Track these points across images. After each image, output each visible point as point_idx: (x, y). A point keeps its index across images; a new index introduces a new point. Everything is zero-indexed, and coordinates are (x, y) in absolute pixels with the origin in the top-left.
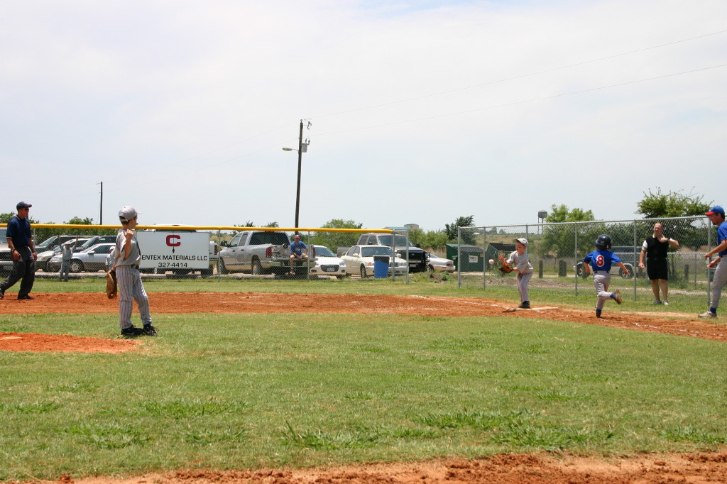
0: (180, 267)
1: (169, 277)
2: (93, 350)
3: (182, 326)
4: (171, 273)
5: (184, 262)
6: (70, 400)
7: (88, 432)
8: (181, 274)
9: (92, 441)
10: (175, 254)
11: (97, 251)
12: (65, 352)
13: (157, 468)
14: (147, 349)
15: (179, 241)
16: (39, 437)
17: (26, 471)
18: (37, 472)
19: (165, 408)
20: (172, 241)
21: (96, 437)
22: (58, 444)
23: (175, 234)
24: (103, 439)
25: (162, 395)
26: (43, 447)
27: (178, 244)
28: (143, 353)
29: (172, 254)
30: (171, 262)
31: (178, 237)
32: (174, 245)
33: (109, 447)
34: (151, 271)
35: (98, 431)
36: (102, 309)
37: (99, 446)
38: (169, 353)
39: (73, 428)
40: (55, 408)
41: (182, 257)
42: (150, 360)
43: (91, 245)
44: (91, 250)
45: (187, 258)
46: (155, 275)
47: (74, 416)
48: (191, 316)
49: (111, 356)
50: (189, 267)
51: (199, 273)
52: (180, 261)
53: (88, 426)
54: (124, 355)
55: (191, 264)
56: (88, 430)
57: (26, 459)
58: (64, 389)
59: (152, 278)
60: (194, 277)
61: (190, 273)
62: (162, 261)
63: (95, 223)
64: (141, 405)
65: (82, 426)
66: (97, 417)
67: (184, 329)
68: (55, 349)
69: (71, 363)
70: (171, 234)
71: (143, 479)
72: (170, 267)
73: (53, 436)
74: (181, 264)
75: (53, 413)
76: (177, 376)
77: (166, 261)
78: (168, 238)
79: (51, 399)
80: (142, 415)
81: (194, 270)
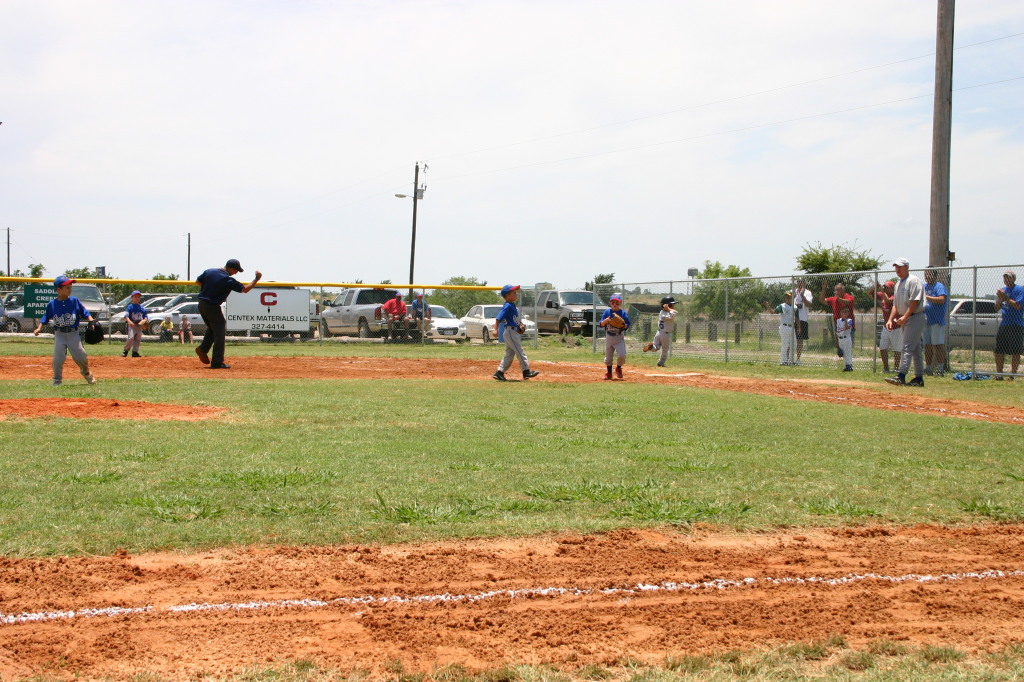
0: (277, 329)
1: (263, 340)
2: (167, 417)
3: (273, 392)
4: (265, 336)
5: (281, 323)
6: (135, 470)
7: (151, 504)
8: (279, 336)
9: (156, 514)
10: (271, 314)
11: (183, 311)
12: (135, 419)
13: (226, 542)
14: (229, 416)
15: (274, 299)
16: (95, 510)
17: (77, 545)
18: (89, 546)
19: (242, 479)
20: (268, 299)
21: (159, 509)
22: (117, 517)
24: (168, 512)
25: (240, 465)
26: (96, 519)
27: (275, 303)
28: (225, 422)
29: (267, 314)
30: (266, 323)
31: (274, 295)
32: (269, 304)
33: (175, 521)
34: (243, 333)
35: (162, 503)
36: (184, 374)
37: (163, 518)
38: (254, 421)
39: (136, 499)
40: (117, 479)
41: (278, 318)
42: (231, 428)
43: (176, 304)
44: (175, 310)
45: (284, 319)
46: (248, 338)
47: (138, 487)
48: (284, 382)
49: (188, 424)
50: (286, 329)
51: (298, 336)
52: (276, 323)
53: (153, 497)
54: (203, 423)
55: (289, 326)
56: (152, 502)
57: (78, 532)
58: (129, 458)
59: (244, 341)
60: (292, 341)
61: (289, 336)
62: (256, 322)
63: (183, 279)
64: (215, 476)
65: (145, 497)
66: (164, 488)
67: (274, 396)
68: (125, 416)
69: (141, 431)
71: (210, 555)
72: (265, 329)
73: (111, 508)
74: (278, 326)
75: (114, 484)
76: (260, 444)
77: (261, 322)
78: (263, 295)
79: (113, 469)
80: (216, 486)
81: (292, 333)
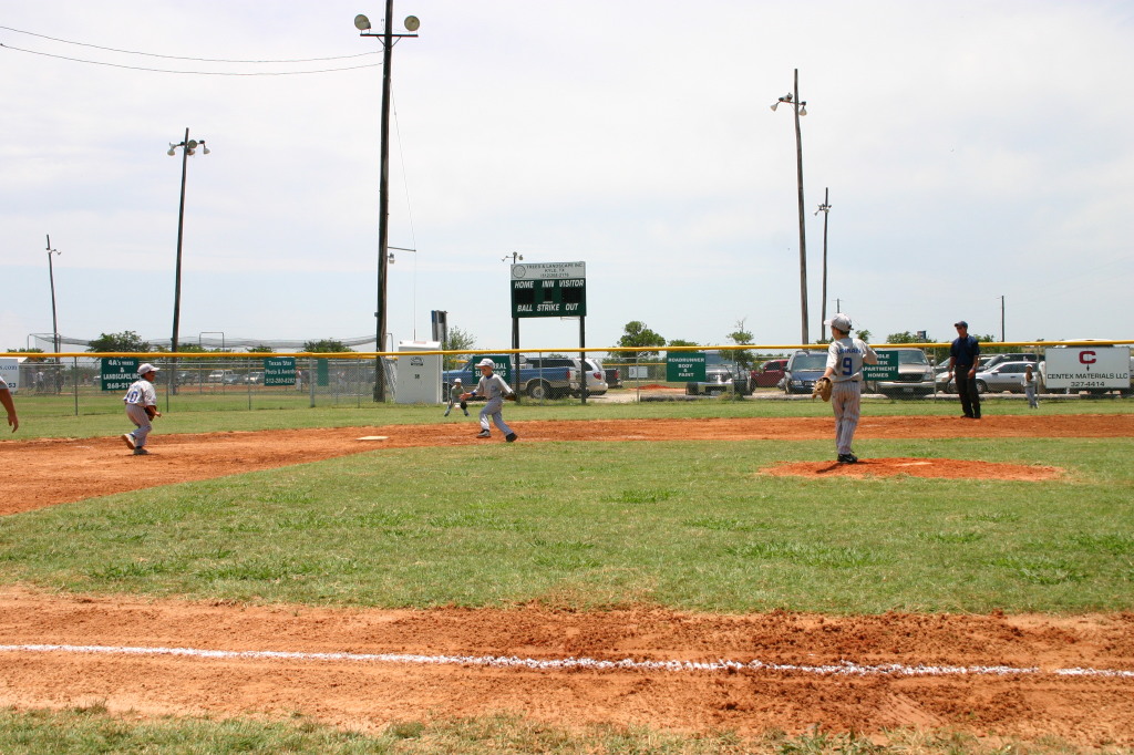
0: (1096, 386)
1: (1083, 397)
2: (1009, 477)
3: (1107, 452)
4: (1085, 393)
5: (1100, 380)
6: (992, 530)
7: (1016, 565)
8: (1097, 394)
9: (1023, 575)
10: (1090, 372)
11: (1002, 370)
12: (980, 479)
13: (1098, 608)
14: (1069, 477)
15: (1094, 357)
16: (965, 569)
17: (956, 603)
18: (967, 605)
19: (1100, 542)
20: (1086, 357)
21: (1026, 571)
22: (986, 576)
23: (1090, 350)
24: (1034, 574)
25: (1094, 528)
26: (970, 579)
27: (1094, 361)
28: (1066, 482)
29: (1086, 372)
30: (1086, 381)
31: (1093, 353)
32: (1088, 362)
33: (1042, 583)
34: (1062, 391)
35: (1028, 564)
36: (1013, 433)
37: (1031, 580)
38: (1094, 481)
39: (999, 560)
40: (978, 539)
41: (1097, 376)
42: (1075, 489)
43: (994, 364)
44: (994, 370)
45: (1104, 376)
46: (1067, 395)
47: (999, 547)
48: (1120, 440)
49: (1031, 484)
50: (1106, 386)
51: (1118, 392)
52: (1096, 380)
53: (1016, 559)
54: (1045, 483)
55: (1109, 383)
56: (1017, 563)
57: (955, 591)
58: (984, 518)
59: (1064, 399)
60: (1112, 397)
61: (1108, 393)
62: (1075, 380)
63: (997, 340)
64: (1072, 539)
65: (1010, 560)
66: (1024, 549)
67: (1109, 456)
68: (968, 475)
69: (987, 491)
70: (1085, 350)
71: (1084, 619)
72: (1084, 386)
73: (979, 568)
74: (1097, 383)
75: (975, 544)
76: (1108, 507)
77: (1080, 380)
78: (1082, 354)
79: (972, 529)
80: (1074, 549)
81: (1112, 390)
